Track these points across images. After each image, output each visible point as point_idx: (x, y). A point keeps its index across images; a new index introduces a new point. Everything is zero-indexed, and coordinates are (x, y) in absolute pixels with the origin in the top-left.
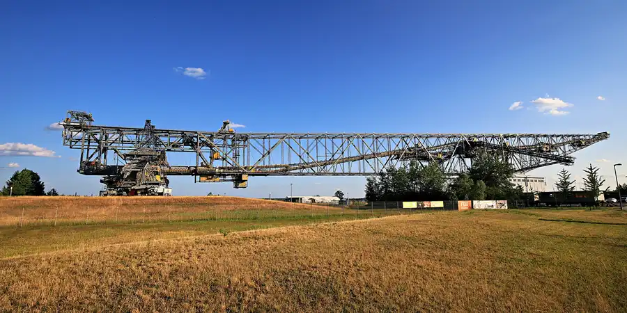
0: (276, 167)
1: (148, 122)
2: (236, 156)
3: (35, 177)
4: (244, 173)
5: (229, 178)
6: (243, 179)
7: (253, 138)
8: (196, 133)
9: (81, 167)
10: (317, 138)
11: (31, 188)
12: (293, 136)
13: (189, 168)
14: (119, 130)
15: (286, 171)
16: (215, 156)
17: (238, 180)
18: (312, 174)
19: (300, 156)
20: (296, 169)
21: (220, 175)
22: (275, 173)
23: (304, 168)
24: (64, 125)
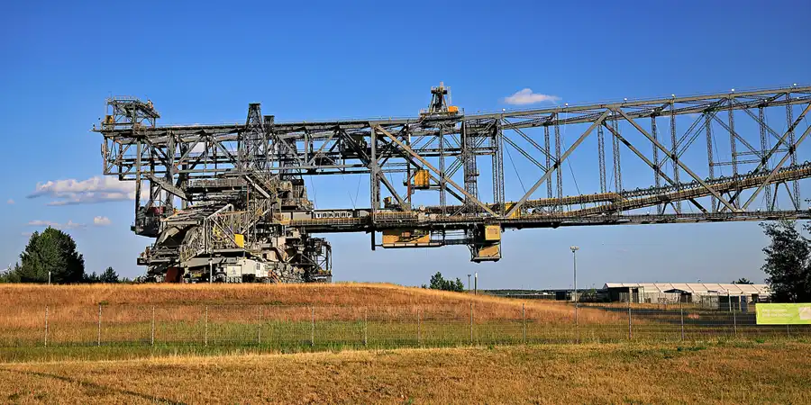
0: (582, 200)
1: (254, 107)
2: (471, 176)
3: (67, 244)
4: (490, 221)
5: (459, 234)
6: (488, 237)
7: (514, 126)
8: (366, 124)
9: (137, 220)
10: (708, 110)
11: (59, 265)
12: (625, 111)
13: (355, 212)
14: (201, 132)
15: (610, 212)
16: (417, 180)
17: (479, 241)
18: (696, 218)
19: (655, 168)
20: (642, 204)
21: (429, 228)
22: (578, 220)
23: (667, 200)
24: (103, 132)
